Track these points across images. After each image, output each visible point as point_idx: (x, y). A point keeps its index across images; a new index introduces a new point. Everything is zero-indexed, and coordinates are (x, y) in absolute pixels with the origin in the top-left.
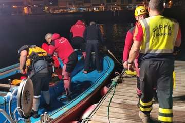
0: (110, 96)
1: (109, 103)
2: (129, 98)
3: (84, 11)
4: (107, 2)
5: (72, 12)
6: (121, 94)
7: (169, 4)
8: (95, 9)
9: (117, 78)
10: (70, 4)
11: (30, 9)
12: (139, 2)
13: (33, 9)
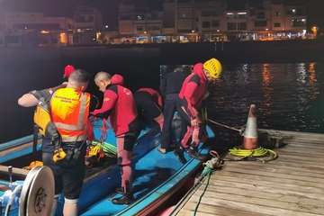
1: (196, 205)
2: (232, 198)
3: (163, 41)
4: (204, 27)
5: (142, 42)
6: (219, 189)
7: (312, 32)
8: (181, 38)
9: (214, 161)
10: (140, 29)
11: (71, 37)
13: (76, 36)
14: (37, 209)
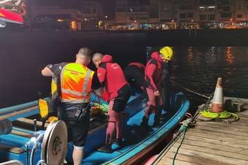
0: (177, 144)
1: (174, 154)
2: (203, 150)
3: (149, 28)
4: (181, 17)
5: (133, 29)
6: (193, 143)
8: (164, 26)
9: (188, 121)
10: (132, 19)
11: (79, 24)
12: (224, 18)
13: (84, 24)
14: (54, 152)
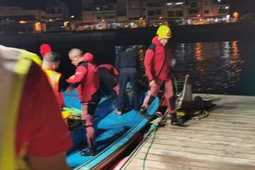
0: (147, 144)
1: (145, 155)
3: (118, 27)
4: (149, 15)
6: (163, 142)
10: (99, 18)
12: (192, 15)
